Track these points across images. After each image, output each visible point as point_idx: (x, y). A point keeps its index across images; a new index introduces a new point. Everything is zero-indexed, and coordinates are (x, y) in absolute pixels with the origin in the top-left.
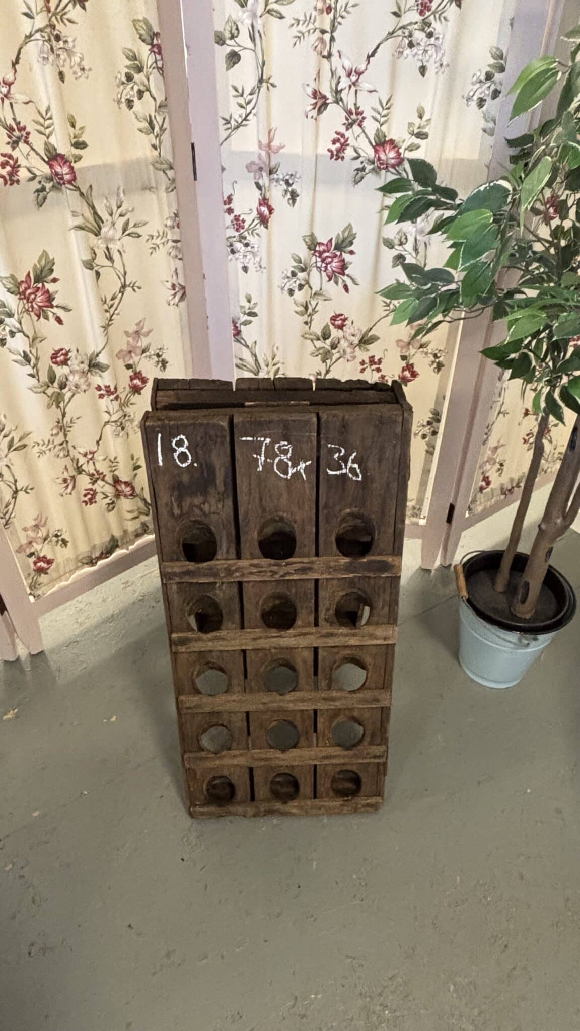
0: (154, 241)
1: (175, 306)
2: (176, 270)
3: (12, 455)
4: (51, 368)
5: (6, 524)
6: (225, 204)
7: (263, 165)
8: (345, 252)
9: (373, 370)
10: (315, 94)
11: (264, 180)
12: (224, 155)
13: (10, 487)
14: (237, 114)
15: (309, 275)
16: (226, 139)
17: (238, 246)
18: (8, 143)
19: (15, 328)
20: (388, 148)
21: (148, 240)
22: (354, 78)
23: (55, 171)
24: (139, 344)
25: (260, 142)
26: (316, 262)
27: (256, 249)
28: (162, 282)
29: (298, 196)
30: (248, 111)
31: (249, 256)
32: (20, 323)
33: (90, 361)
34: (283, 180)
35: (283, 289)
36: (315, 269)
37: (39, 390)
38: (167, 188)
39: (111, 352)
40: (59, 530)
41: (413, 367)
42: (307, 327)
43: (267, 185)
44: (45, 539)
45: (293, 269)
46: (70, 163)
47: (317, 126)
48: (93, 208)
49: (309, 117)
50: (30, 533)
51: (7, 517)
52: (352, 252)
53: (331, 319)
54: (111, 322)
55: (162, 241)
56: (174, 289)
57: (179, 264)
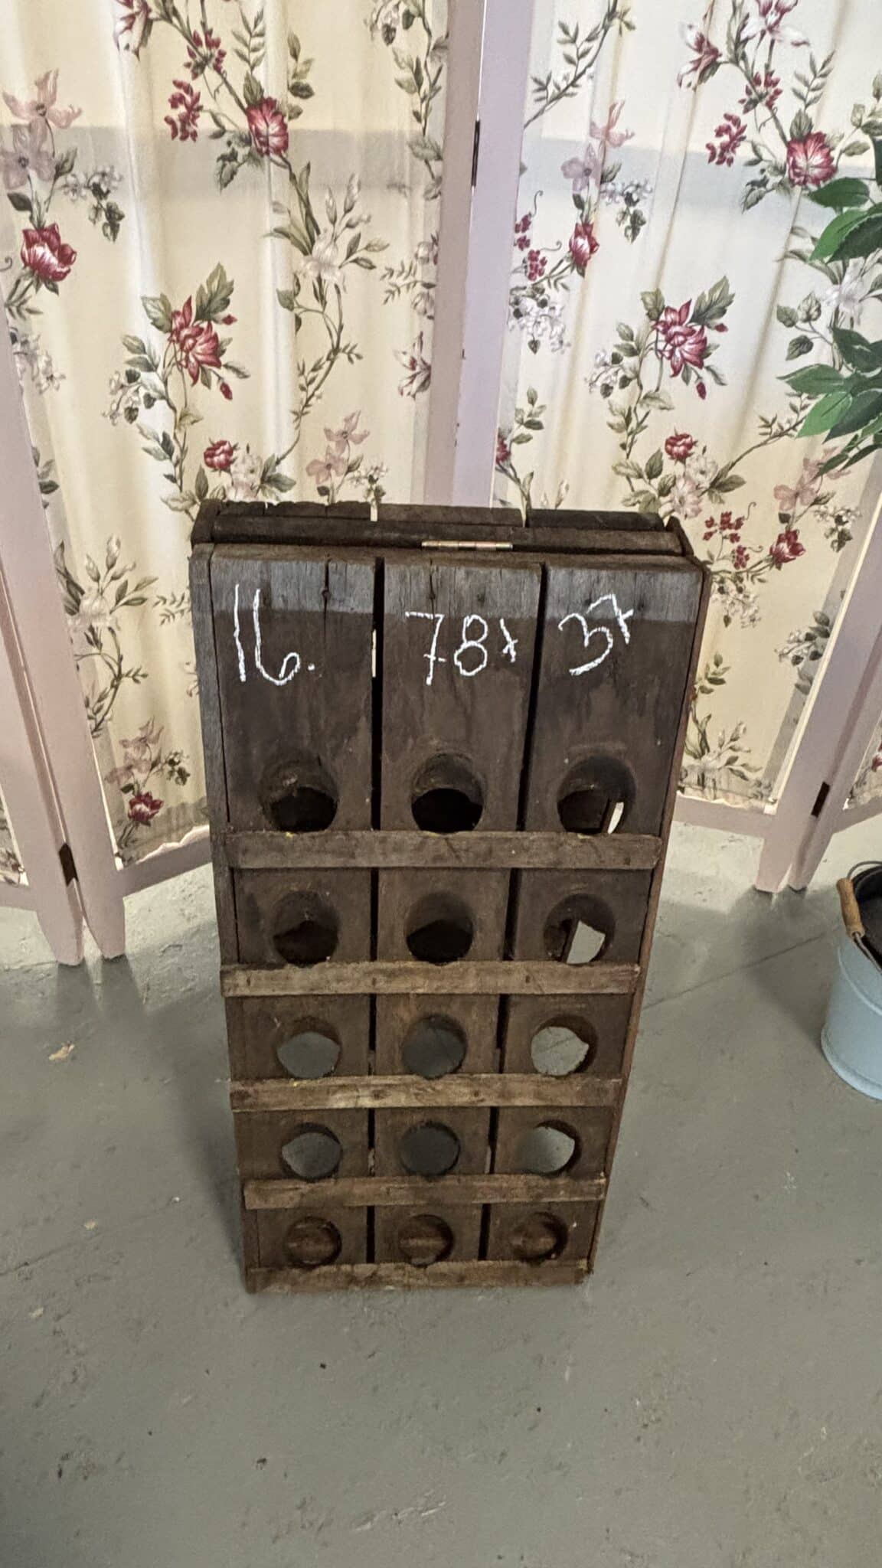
0: (394, 279)
1: (410, 397)
3: (123, 611)
4: (202, 472)
5: (96, 729)
6: (517, 231)
7: (591, 166)
8: (709, 327)
9: (725, 537)
10: (701, 43)
11: (591, 193)
12: (526, 146)
13: (111, 667)
14: (562, 73)
15: (641, 362)
16: (535, 117)
17: (529, 304)
18: (188, 65)
19: (155, 390)
20: (811, 146)
21: (384, 276)
22: (772, 18)
23: (257, 129)
24: (345, 455)
25: (592, 124)
26: (656, 342)
28: (396, 352)
29: (643, 223)
30: (580, 70)
31: (545, 323)
32: (165, 383)
33: (265, 473)
34: (622, 194)
35: (592, 384)
37: (180, 506)
38: (427, 192)
39: (301, 458)
40: (176, 754)
41: (796, 537)
42: (624, 454)
43: (594, 200)
44: (154, 765)
45: (615, 350)
46: (283, 116)
47: (695, 101)
48: (307, 205)
49: (685, 82)
50: (130, 750)
51: (99, 717)
52: (721, 328)
53: (667, 443)
54: (306, 410)
55: (407, 281)
56: (413, 368)
57: (428, 326)
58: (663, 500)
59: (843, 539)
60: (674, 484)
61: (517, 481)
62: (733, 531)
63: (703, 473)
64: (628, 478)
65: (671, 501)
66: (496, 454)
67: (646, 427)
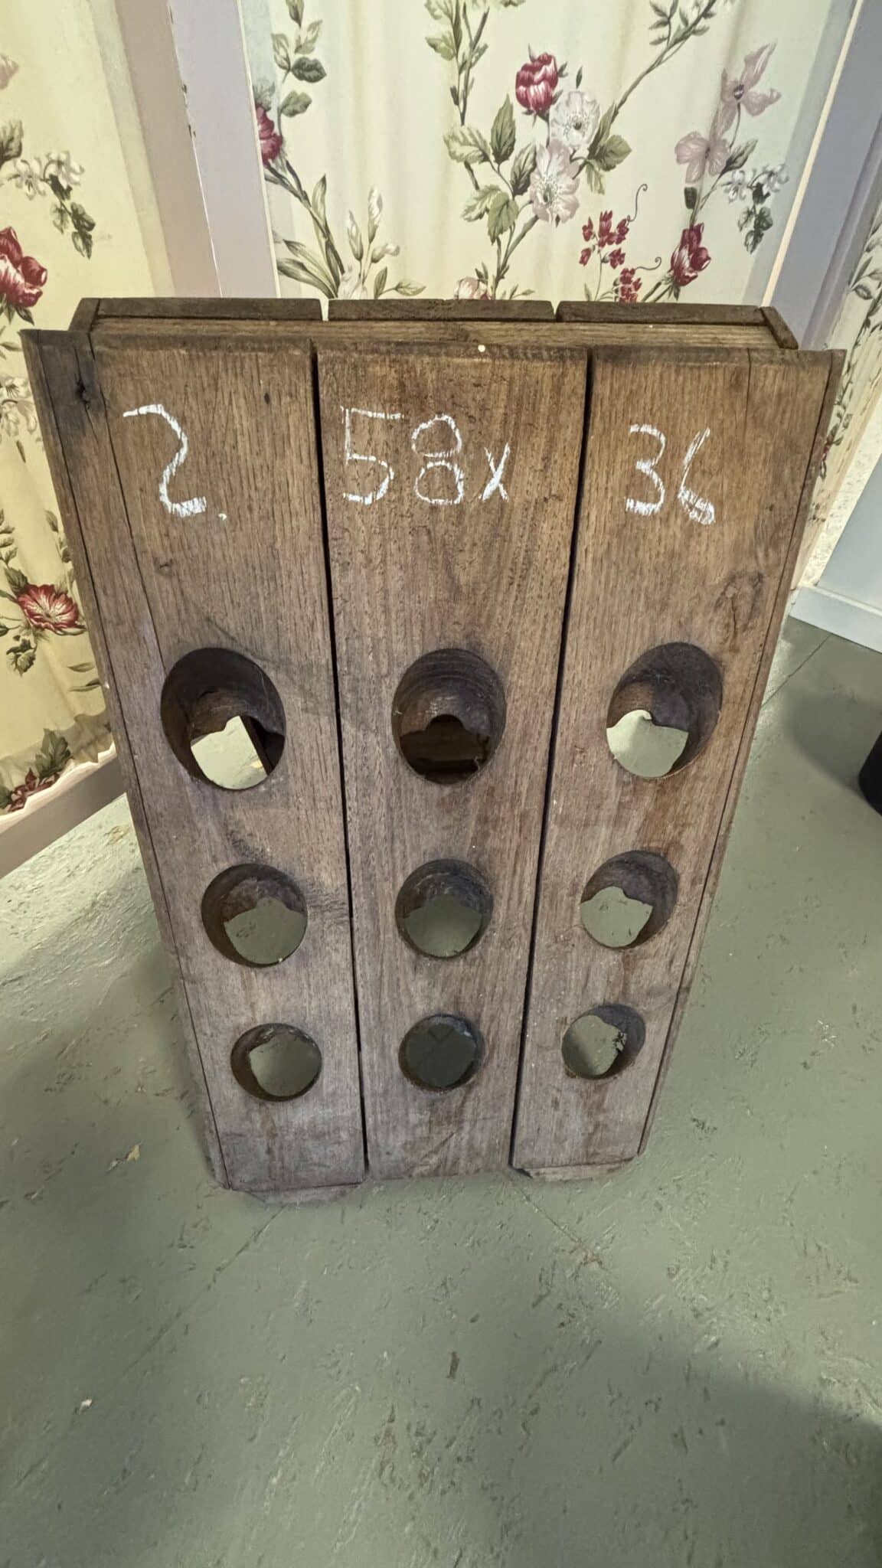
9: (606, 257)
41: (700, 238)
42: (458, 112)
53: (520, 81)
58: (521, 200)
59: (761, 224)
60: (535, 165)
61: (303, 197)
62: (614, 247)
63: (578, 127)
64: (467, 166)
65: (531, 202)
66: (259, 145)
67: (486, 47)
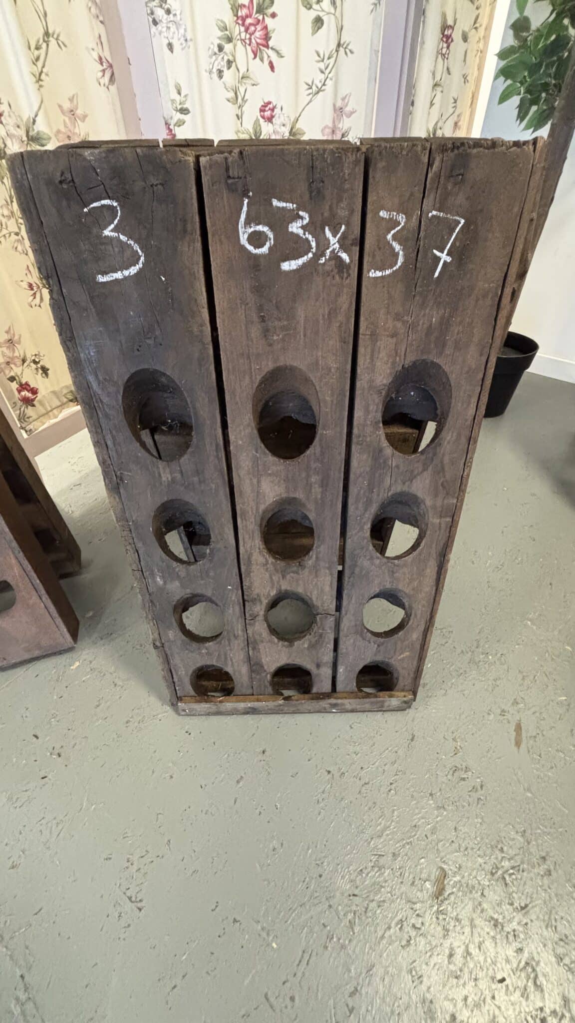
1: (106, 88)
2: (100, 36)
8: (267, 16)
15: (235, 48)
17: (160, 13)
26: (240, 34)
27: (178, 17)
28: (87, 48)
31: (173, 28)
35: (211, 72)
36: (239, 42)
40: (36, 355)
42: (239, 122)
44: (24, 362)
45: (219, 41)
50: (4, 349)
52: (274, 15)
53: (261, 111)
56: (102, 64)
57: (101, 29)
63: (284, 125)
67: (247, 100)
